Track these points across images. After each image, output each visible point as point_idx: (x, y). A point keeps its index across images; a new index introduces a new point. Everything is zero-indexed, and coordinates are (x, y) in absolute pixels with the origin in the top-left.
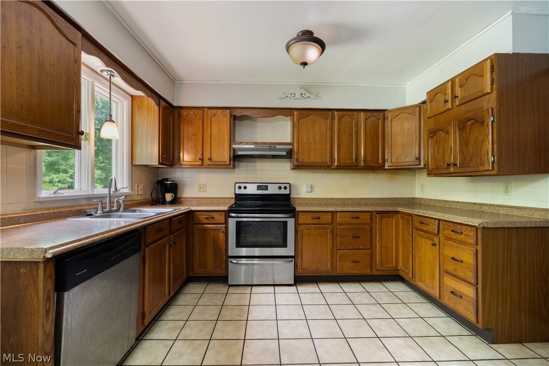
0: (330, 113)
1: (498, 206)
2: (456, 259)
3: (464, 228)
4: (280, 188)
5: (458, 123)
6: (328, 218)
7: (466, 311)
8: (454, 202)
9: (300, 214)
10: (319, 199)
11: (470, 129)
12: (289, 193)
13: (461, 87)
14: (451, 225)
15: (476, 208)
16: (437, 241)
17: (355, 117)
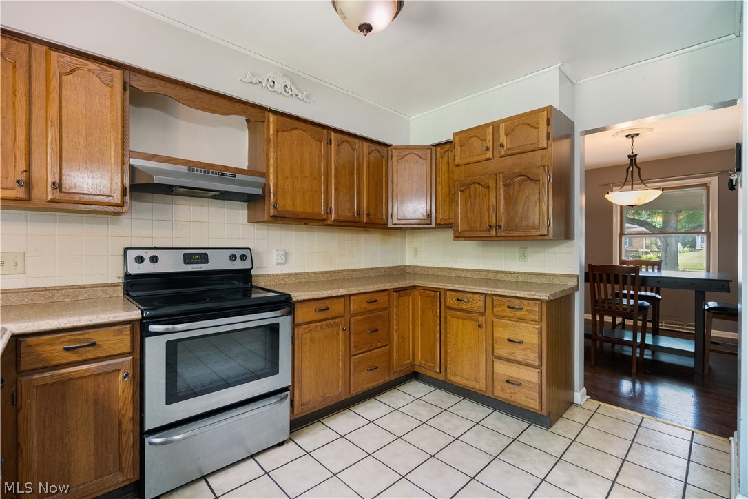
0: (325, 131)
1: (514, 273)
2: (513, 340)
3: (525, 302)
4: (233, 258)
5: (504, 177)
6: (337, 308)
7: (528, 400)
8: (463, 270)
9: (298, 306)
10: (297, 274)
11: (520, 187)
12: (250, 267)
13: (506, 135)
14: (506, 300)
15: (491, 276)
16: (484, 321)
17: (357, 147)
